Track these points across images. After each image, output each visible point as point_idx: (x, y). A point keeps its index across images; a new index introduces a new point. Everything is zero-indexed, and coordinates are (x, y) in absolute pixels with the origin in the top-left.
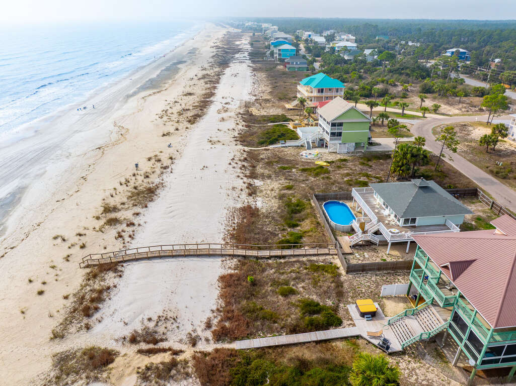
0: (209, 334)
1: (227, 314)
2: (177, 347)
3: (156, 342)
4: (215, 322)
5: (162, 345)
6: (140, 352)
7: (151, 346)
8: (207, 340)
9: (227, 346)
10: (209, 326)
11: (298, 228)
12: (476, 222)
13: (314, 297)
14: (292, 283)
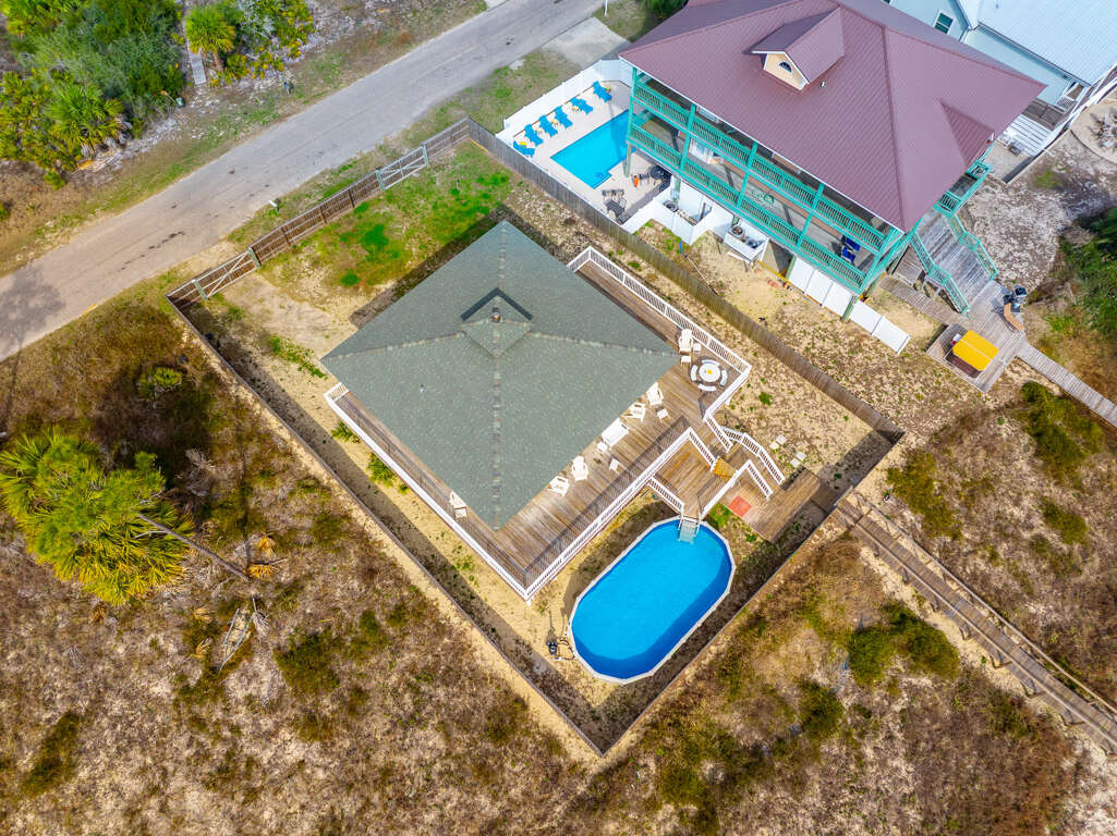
11: (819, 677)
12: (374, 280)
13: (1022, 464)
14: (1026, 535)
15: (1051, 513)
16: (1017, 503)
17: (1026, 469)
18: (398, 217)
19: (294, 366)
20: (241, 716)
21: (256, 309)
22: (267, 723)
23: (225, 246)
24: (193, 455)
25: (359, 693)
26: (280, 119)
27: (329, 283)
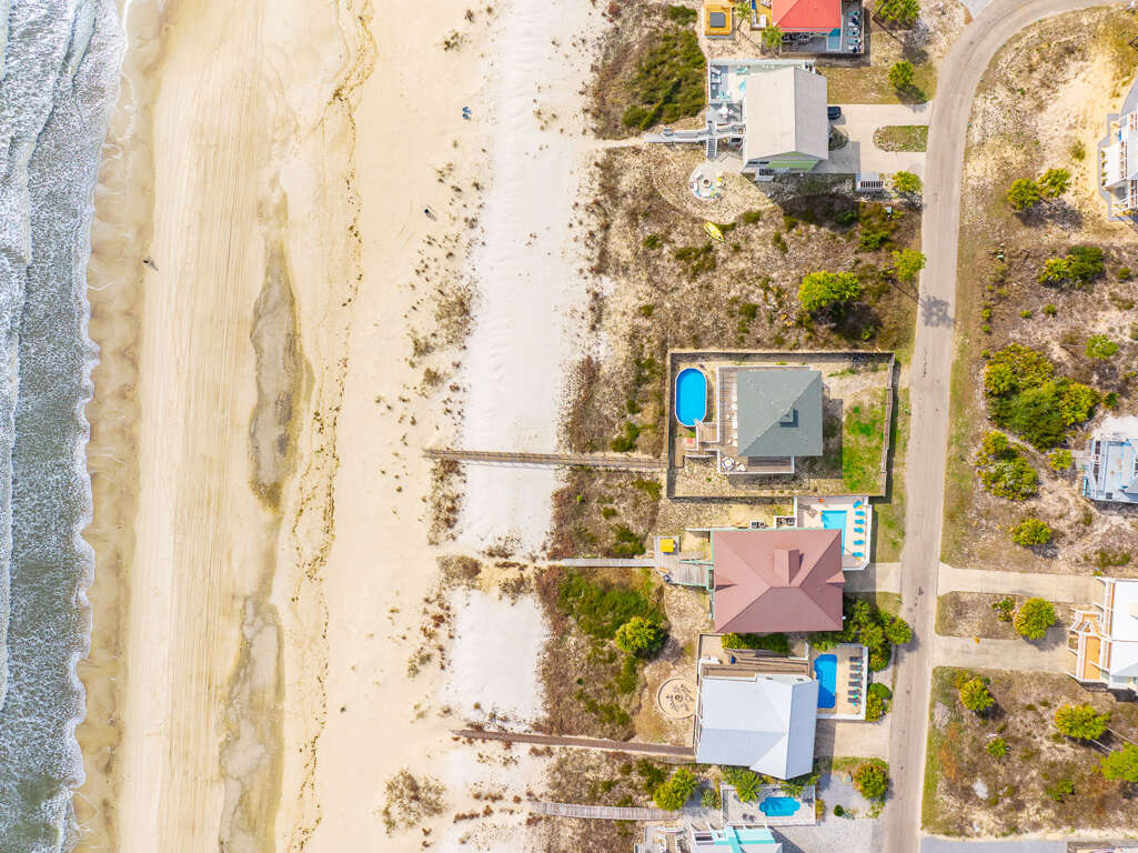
0: (544, 554)
1: (559, 536)
2: (523, 562)
3: (507, 557)
4: (549, 545)
5: (512, 560)
6: (497, 565)
7: (503, 560)
8: (543, 559)
9: (558, 563)
10: (544, 548)
11: (639, 415)
12: (849, 416)
13: (630, 522)
14: (616, 501)
15: (614, 513)
16: (624, 508)
17: (628, 522)
18: (868, 445)
19: (840, 371)
20: (751, 288)
21: (871, 377)
22: (745, 292)
23: (906, 386)
24: (834, 325)
25: (732, 316)
26: (950, 444)
27: (861, 404)
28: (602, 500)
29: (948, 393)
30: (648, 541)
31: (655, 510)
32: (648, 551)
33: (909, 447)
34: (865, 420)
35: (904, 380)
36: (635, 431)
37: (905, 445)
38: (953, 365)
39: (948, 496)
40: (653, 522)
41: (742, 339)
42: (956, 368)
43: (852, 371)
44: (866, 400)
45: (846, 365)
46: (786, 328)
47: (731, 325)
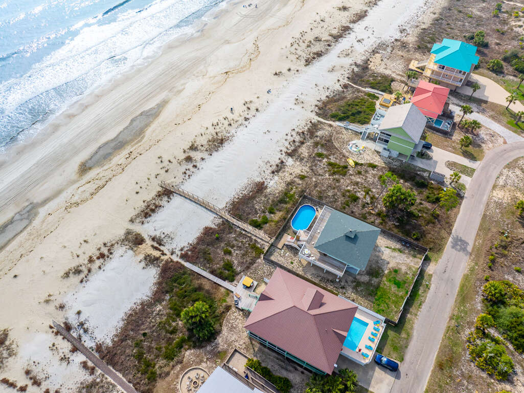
0: (179, 253)
1: (194, 248)
2: (166, 251)
3: (160, 244)
4: (186, 249)
5: (162, 248)
6: (152, 246)
7: (157, 246)
8: (177, 255)
9: (183, 262)
10: (182, 250)
11: (272, 215)
12: (390, 272)
13: (236, 262)
14: (235, 248)
15: (230, 253)
16: (237, 254)
17: (235, 261)
18: (396, 292)
19: (393, 247)
20: (360, 190)
21: (411, 258)
22: (355, 190)
23: (431, 273)
24: (397, 224)
25: (344, 196)
26: (451, 318)
27: (400, 269)
28: (228, 244)
29: (457, 289)
30: (239, 277)
31: (253, 262)
32: (235, 282)
33: (423, 307)
34: (399, 278)
35: (431, 269)
36: (266, 221)
37: (421, 304)
38: (464, 275)
39: (441, 351)
40: (248, 268)
41: (344, 208)
42: (466, 278)
43: (400, 251)
44: (404, 269)
45: (398, 246)
46: (370, 214)
47: (341, 200)
